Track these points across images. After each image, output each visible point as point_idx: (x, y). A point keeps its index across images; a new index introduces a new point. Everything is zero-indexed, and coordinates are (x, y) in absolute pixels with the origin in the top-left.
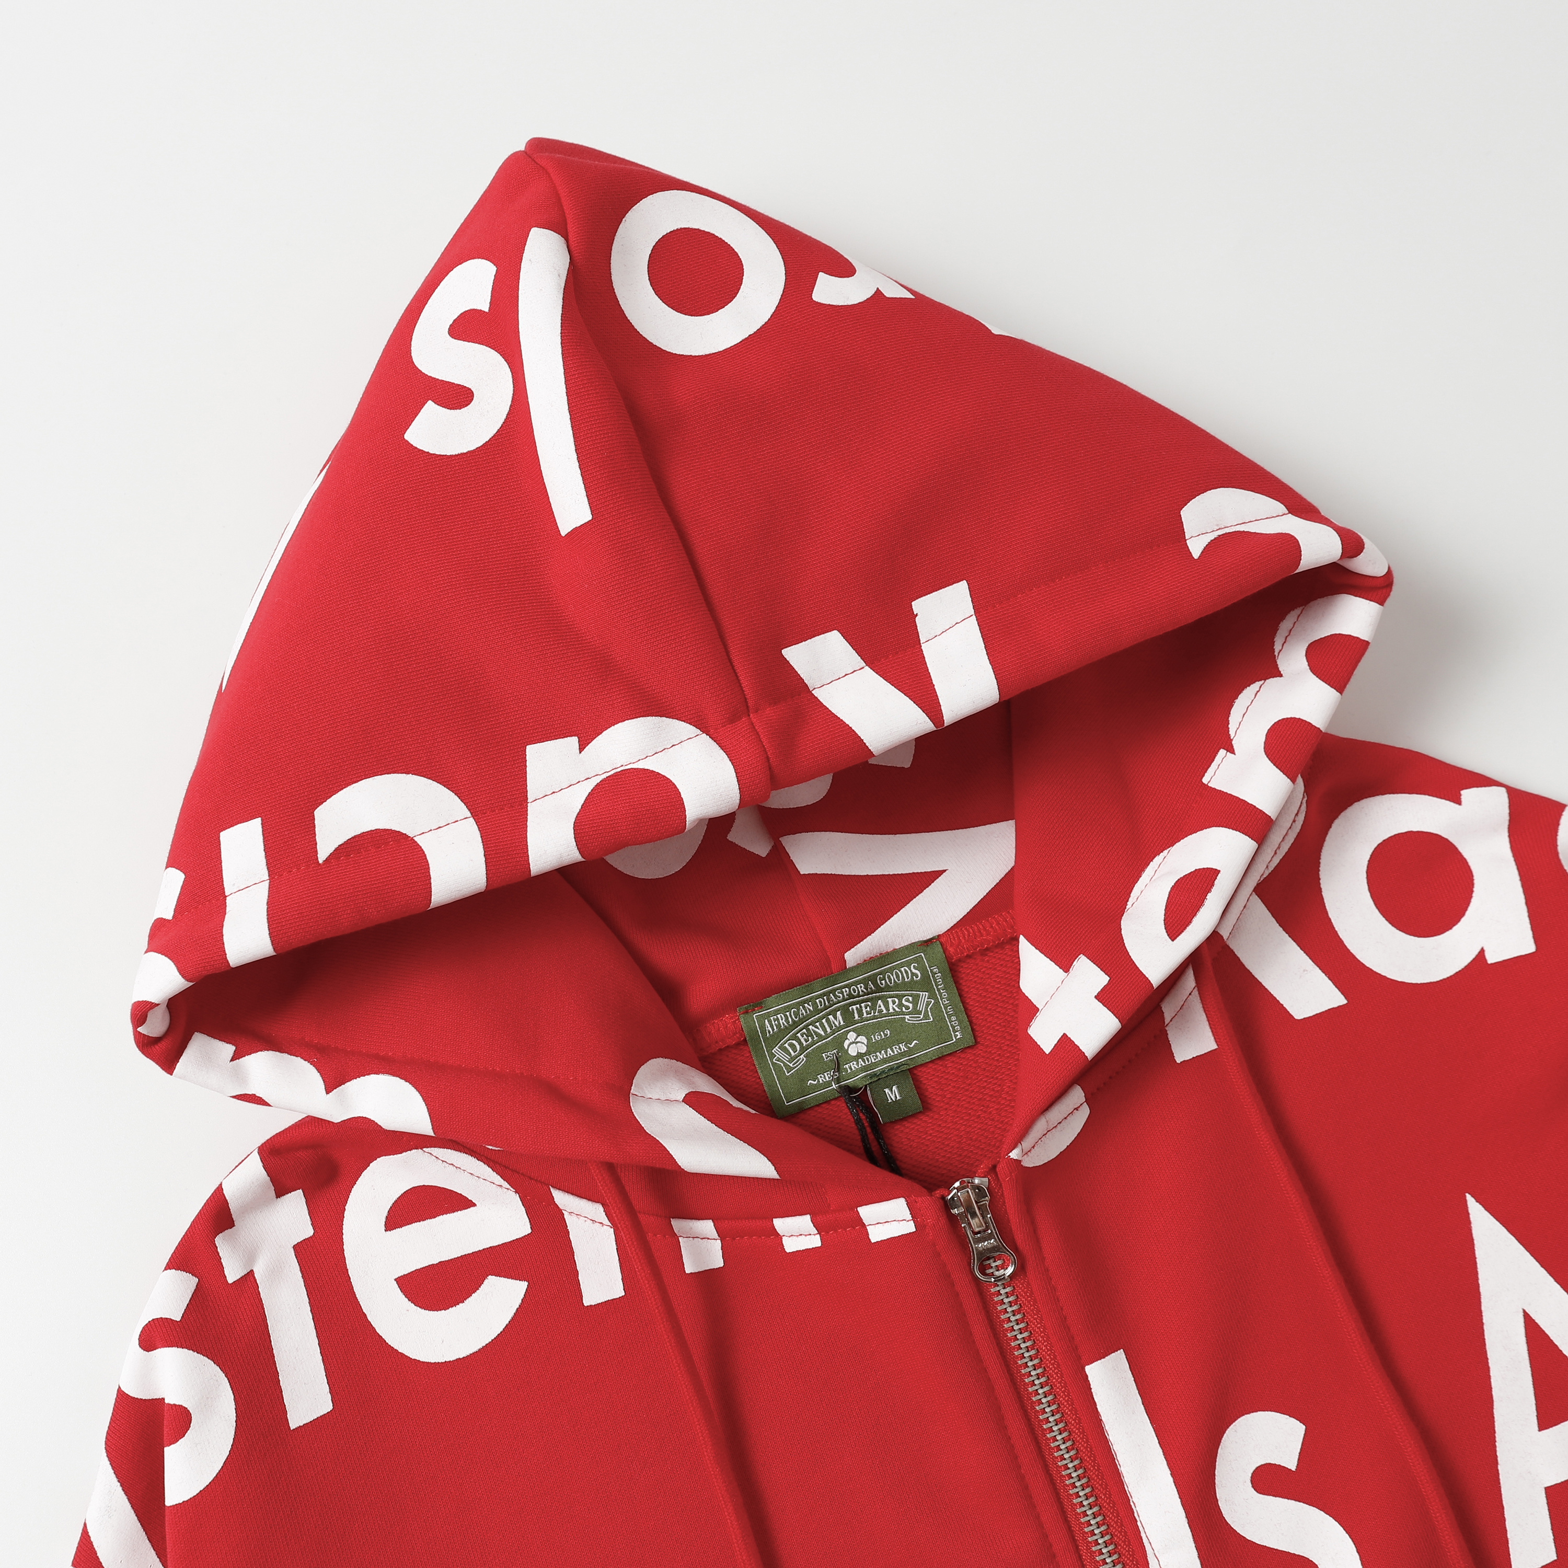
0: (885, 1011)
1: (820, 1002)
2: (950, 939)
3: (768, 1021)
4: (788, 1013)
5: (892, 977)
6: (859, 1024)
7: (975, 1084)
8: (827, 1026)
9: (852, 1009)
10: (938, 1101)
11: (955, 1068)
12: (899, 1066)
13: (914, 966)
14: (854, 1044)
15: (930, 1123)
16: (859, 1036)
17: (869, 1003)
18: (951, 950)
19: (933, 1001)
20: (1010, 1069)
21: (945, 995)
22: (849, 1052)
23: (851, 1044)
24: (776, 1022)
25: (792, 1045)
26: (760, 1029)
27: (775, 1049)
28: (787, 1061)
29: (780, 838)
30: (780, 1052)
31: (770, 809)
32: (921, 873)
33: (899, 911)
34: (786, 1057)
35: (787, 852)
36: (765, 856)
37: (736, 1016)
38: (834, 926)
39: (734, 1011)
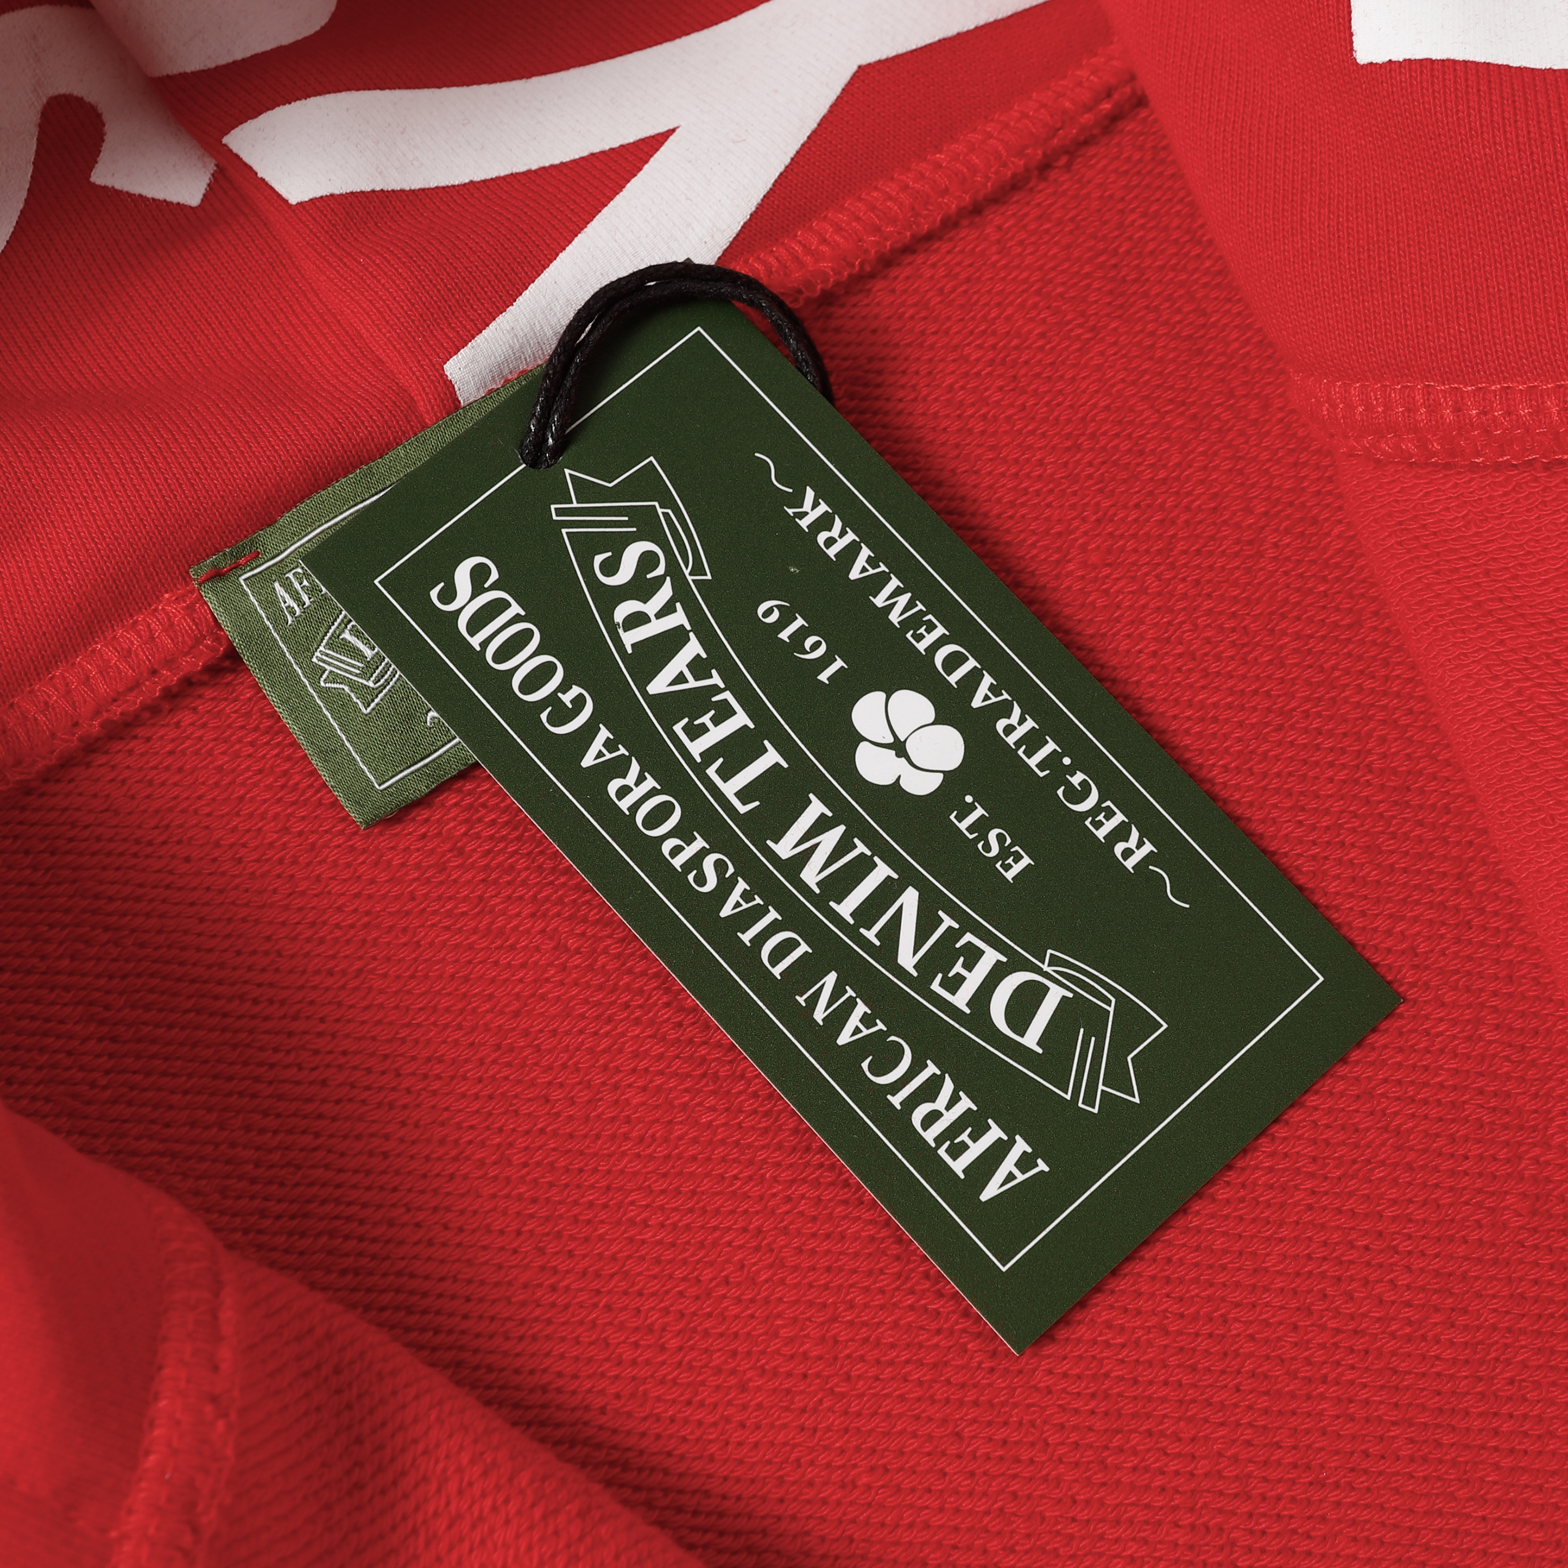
3: (283, 585)
24: (305, 583)
26: (264, 609)
27: (317, 654)
28: (356, 675)
29: (225, 140)
30: (332, 658)
31: (184, 76)
32: (612, 150)
33: (570, 242)
34: (353, 666)
35: (246, 165)
36: (202, 200)
37: (192, 591)
38: (402, 307)
39: (184, 579)
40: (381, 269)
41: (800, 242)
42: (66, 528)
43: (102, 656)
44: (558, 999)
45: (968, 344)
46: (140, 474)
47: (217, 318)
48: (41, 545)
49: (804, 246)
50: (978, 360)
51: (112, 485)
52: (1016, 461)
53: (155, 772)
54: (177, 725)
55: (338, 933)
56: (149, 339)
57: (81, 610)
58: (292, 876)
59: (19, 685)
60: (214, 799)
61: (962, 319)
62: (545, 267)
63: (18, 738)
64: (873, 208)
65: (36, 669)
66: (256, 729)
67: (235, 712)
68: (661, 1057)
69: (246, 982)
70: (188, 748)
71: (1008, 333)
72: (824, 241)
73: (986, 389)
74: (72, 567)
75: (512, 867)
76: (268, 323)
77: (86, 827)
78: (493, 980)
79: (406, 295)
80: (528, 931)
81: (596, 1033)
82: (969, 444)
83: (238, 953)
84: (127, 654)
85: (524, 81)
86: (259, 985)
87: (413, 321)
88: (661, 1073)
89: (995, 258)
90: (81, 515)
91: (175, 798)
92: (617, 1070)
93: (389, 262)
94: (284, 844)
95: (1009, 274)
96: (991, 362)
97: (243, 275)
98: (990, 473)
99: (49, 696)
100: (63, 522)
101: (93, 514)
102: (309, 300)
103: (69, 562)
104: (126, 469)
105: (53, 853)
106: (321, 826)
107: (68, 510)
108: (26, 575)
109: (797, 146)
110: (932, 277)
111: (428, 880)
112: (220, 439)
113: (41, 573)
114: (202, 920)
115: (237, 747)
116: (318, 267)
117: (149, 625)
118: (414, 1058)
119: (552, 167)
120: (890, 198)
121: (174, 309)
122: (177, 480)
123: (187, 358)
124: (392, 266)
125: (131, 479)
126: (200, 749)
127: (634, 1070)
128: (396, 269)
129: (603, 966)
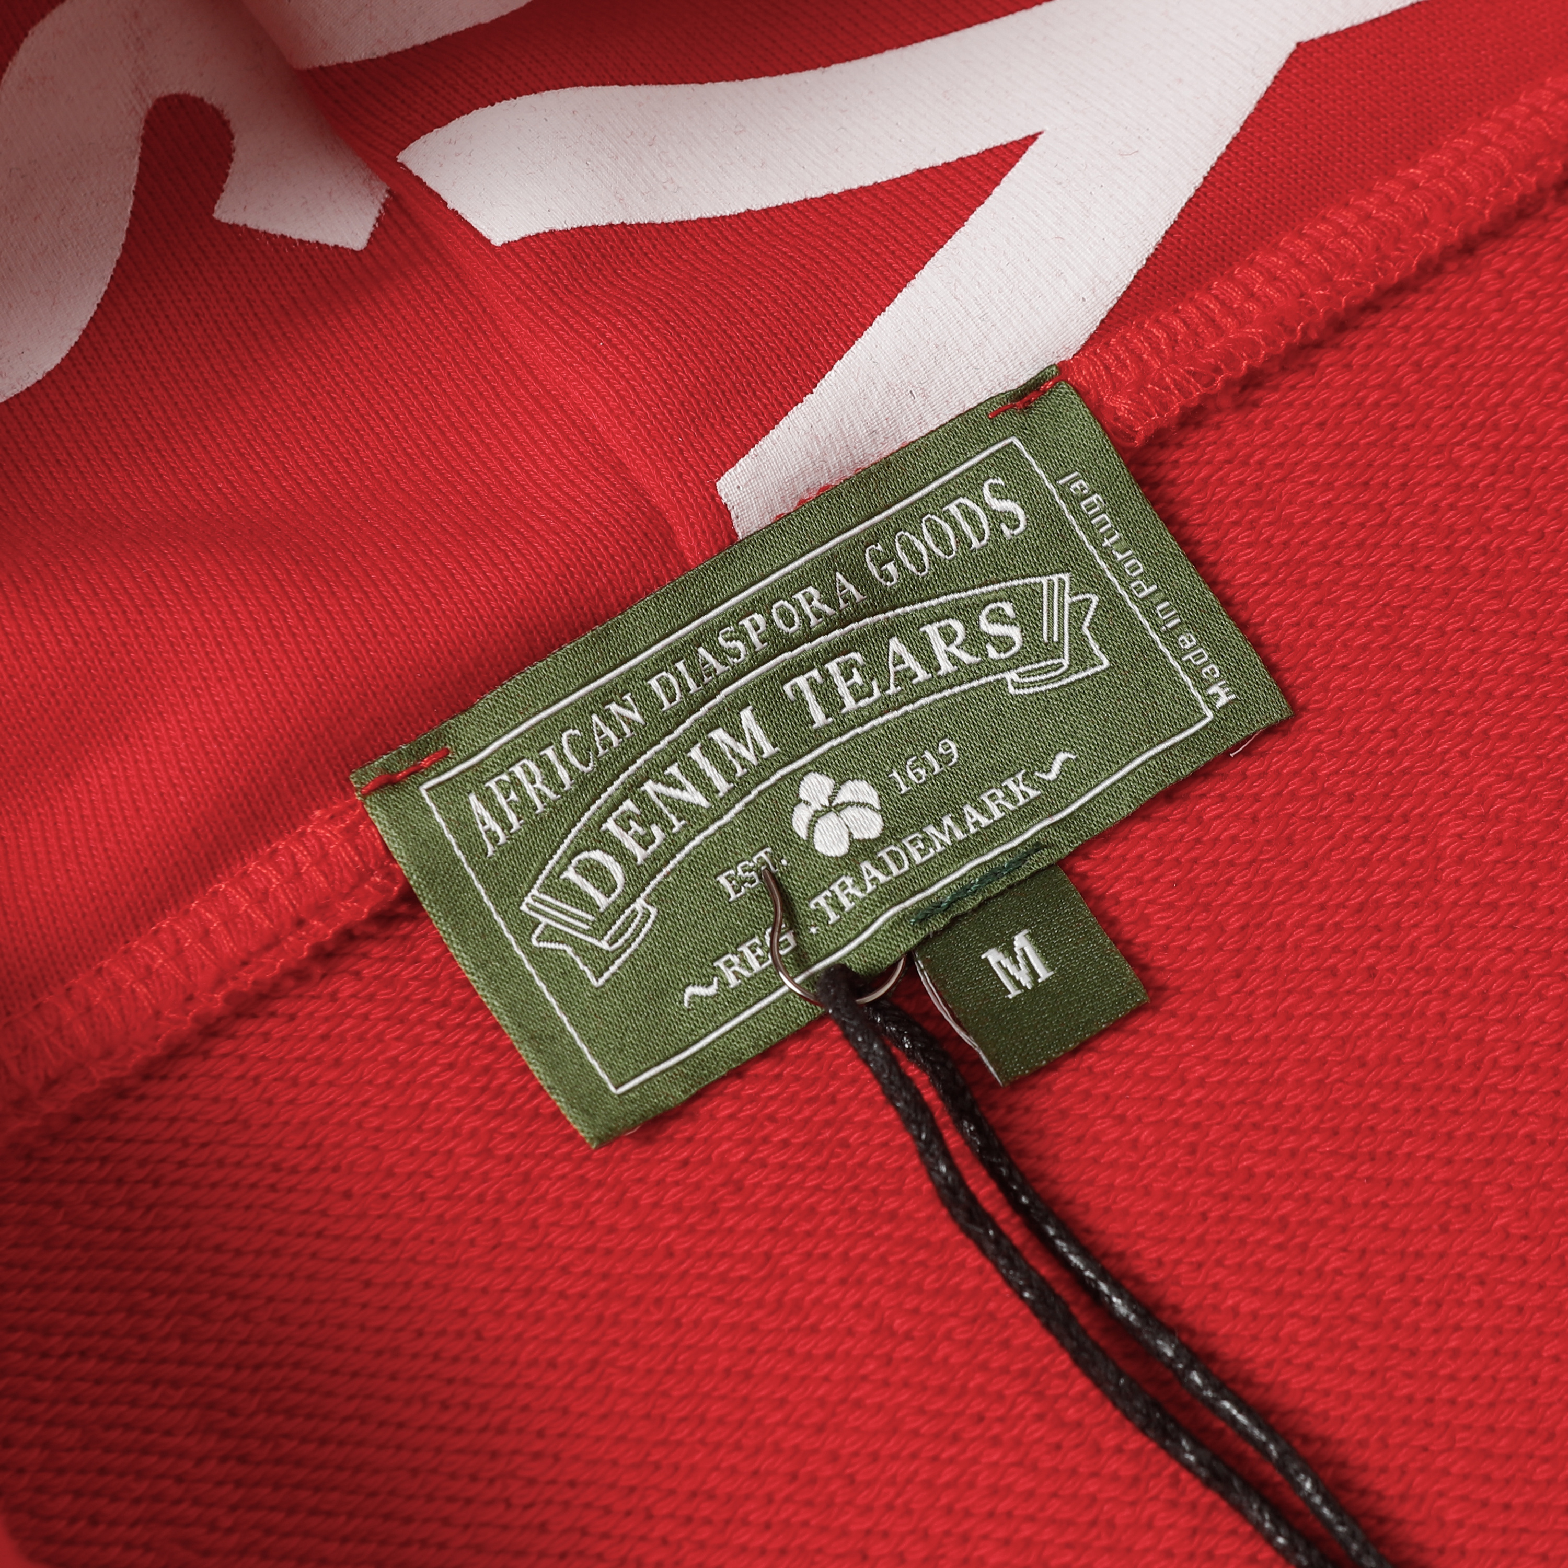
0: (922, 675)
1: (666, 685)
2: (1107, 368)
3: (481, 798)
4: (550, 753)
5: (917, 543)
6: (834, 743)
7: (1326, 856)
8: (711, 771)
9: (798, 692)
10: (1202, 950)
11: (1237, 816)
12: (1020, 857)
13: (994, 489)
14: (832, 816)
15: (1190, 1037)
16: (843, 782)
17: (856, 656)
18: (1122, 405)
19: (1095, 599)
20: (1446, 774)
21: (1135, 568)
22: (819, 848)
23: (817, 816)
24: (513, 796)
25: (592, 871)
26: (455, 833)
27: (528, 899)
28: (584, 932)
29: (401, 158)
30: (549, 906)
31: (343, 67)
32: (947, 165)
33: (891, 300)
34: (580, 919)
35: (431, 191)
36: (369, 241)
37: (354, 806)
38: (654, 391)
39: (343, 789)
40: (624, 336)
41: (1216, 297)
42: (179, 722)
43: (227, 899)
44: (880, 1407)
45: (1459, 443)
46: (281, 644)
47: (391, 409)
48: (145, 745)
49: (1223, 303)
50: (1473, 466)
51: (242, 661)
52: (1533, 613)
53: (302, 1065)
54: (333, 997)
55: (563, 1306)
56: (298, 441)
57: (198, 838)
58: (496, 1221)
59: (110, 942)
60: (385, 1107)
61: (1450, 406)
62: (857, 335)
63: (107, 1017)
64: (1321, 248)
65: (134, 919)
66: (445, 1004)
67: (415, 978)
68: (1030, 1494)
69: (430, 1377)
70: (349, 1030)
71: (1516, 426)
72: (1251, 295)
73: (1487, 509)
74: (186, 778)
75: (812, 1210)
76: (461, 414)
77: (204, 1145)
78: (786, 1378)
79: (660, 374)
80: (836, 1306)
81: (935, 1459)
82: (1463, 589)
83: (420, 1333)
84: (262, 898)
85: (820, 70)
86: (450, 1381)
87: (670, 412)
88: (1031, 1518)
89: (1494, 317)
90: (200, 703)
91: (330, 1104)
92: (967, 1513)
93: (635, 327)
94: (486, 1173)
95: (1516, 341)
96: (1493, 469)
97: (428, 348)
98: (1494, 632)
99: (153, 958)
100: (175, 713)
101: (216, 703)
102: (519, 379)
103: (182, 770)
104: (262, 636)
105: (156, 1184)
106: (537, 1147)
107: (182, 696)
108: (123, 788)
109: (1210, 159)
110: (1404, 346)
111: (692, 1229)
112: (396, 591)
113: (143, 786)
114: (368, 1284)
115: (418, 1029)
116: (532, 332)
117: (293, 856)
118: (672, 1492)
119: (862, 189)
120: (1345, 233)
121: (333, 400)
122: (335, 652)
123: (350, 466)
124: (641, 332)
125: (269, 651)
126: (366, 1032)
127: (991, 1514)
128: (646, 337)
129: (946, 1359)
